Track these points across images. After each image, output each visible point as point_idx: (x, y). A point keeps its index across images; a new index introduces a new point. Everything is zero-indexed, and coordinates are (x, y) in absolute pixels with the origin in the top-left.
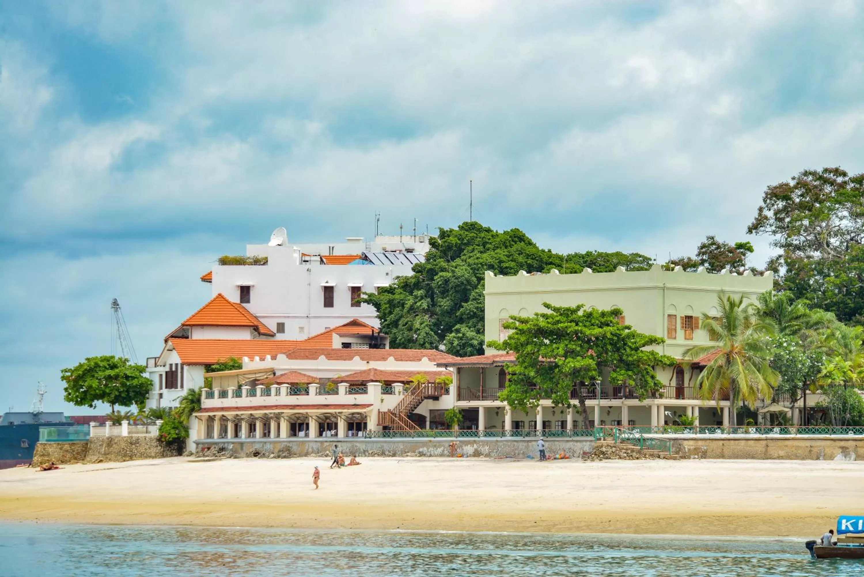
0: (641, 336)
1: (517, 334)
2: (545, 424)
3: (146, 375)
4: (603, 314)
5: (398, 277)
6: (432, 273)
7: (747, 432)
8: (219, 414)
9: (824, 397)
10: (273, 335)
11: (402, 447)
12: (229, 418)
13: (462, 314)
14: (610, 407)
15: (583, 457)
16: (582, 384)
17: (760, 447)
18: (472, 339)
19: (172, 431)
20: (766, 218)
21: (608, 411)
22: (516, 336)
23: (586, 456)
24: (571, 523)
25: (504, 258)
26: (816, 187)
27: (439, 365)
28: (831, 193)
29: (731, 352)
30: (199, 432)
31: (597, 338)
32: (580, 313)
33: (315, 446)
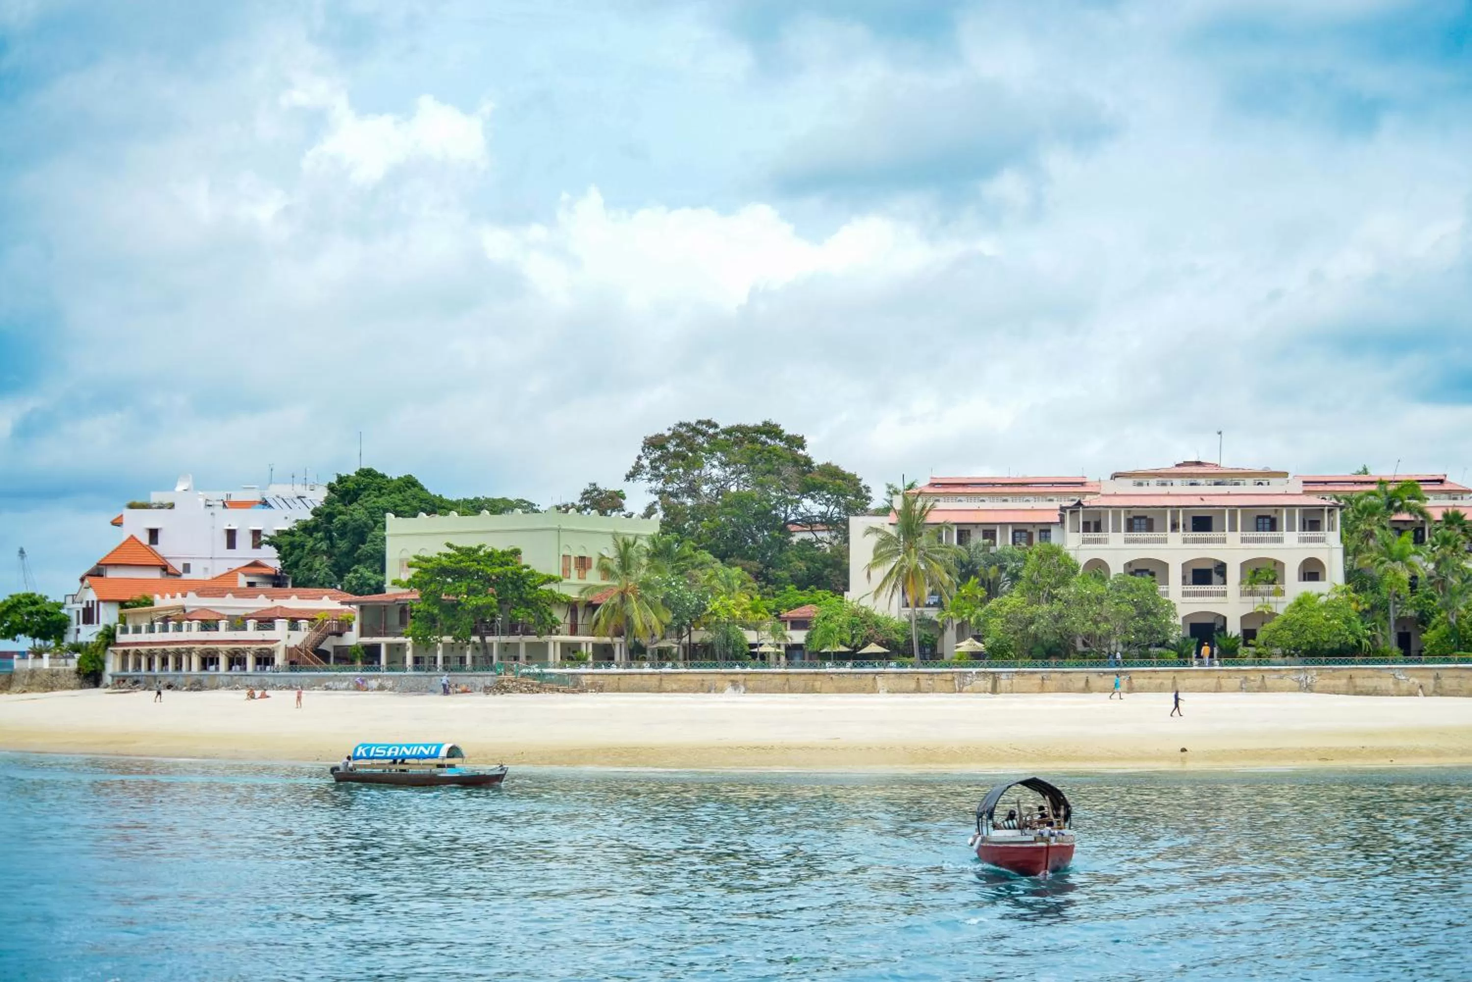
0: (538, 575)
1: (420, 572)
2: (446, 659)
3: (64, 611)
4: (503, 554)
5: (297, 521)
6: (330, 517)
7: (640, 667)
8: (133, 648)
9: (708, 633)
10: (179, 575)
11: (308, 681)
12: (143, 652)
13: (360, 555)
14: (508, 643)
15: (484, 692)
16: (483, 621)
17: (654, 681)
18: (369, 579)
19: (90, 665)
20: (643, 466)
21: (505, 647)
22: (420, 575)
23: (487, 690)
24: (486, 755)
25: (399, 503)
26: (689, 437)
27: (343, 603)
28: (703, 443)
29: (626, 590)
30: (114, 666)
31: (498, 577)
32: (481, 553)
33: (225, 679)
